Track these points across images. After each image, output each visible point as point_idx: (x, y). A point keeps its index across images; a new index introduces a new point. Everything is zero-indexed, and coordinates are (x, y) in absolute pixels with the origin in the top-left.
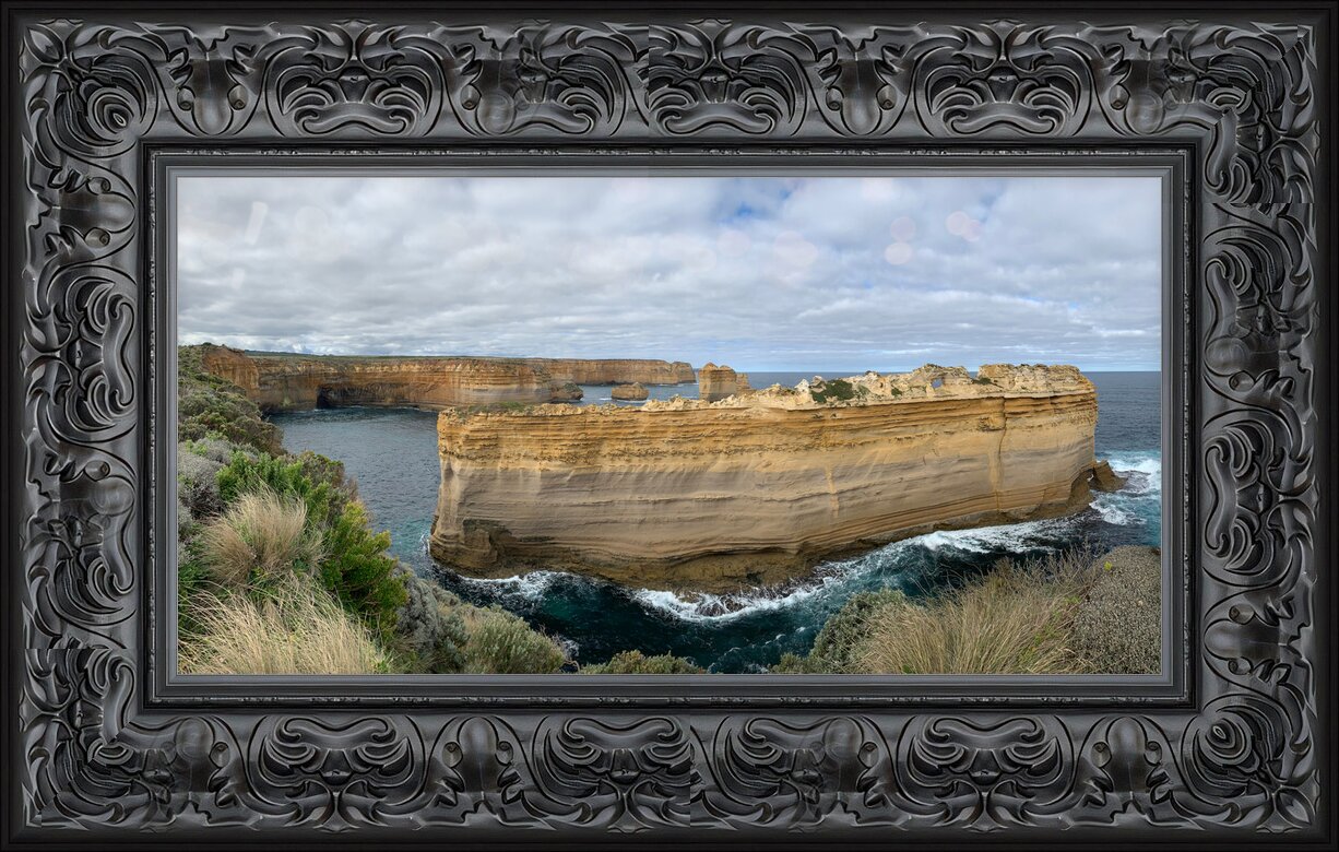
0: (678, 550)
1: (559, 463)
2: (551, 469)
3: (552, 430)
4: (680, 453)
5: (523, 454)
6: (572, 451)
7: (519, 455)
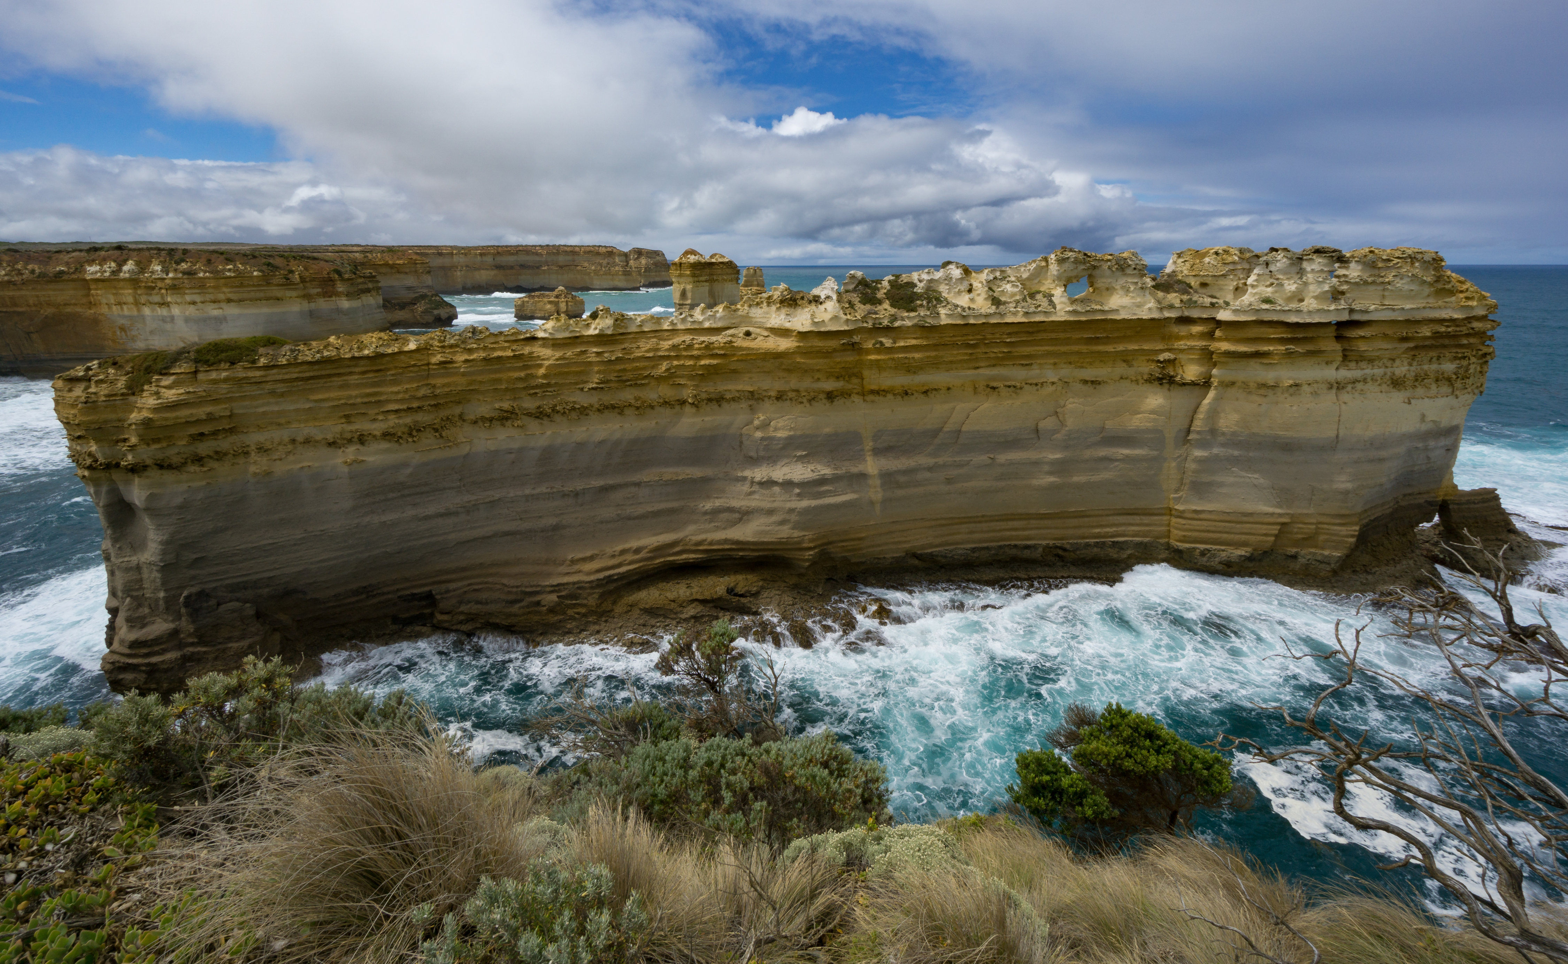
0: (619, 565)
1: (384, 445)
2: (370, 459)
3: (358, 386)
4: (613, 407)
5: (300, 439)
6: (408, 420)
7: (293, 441)
